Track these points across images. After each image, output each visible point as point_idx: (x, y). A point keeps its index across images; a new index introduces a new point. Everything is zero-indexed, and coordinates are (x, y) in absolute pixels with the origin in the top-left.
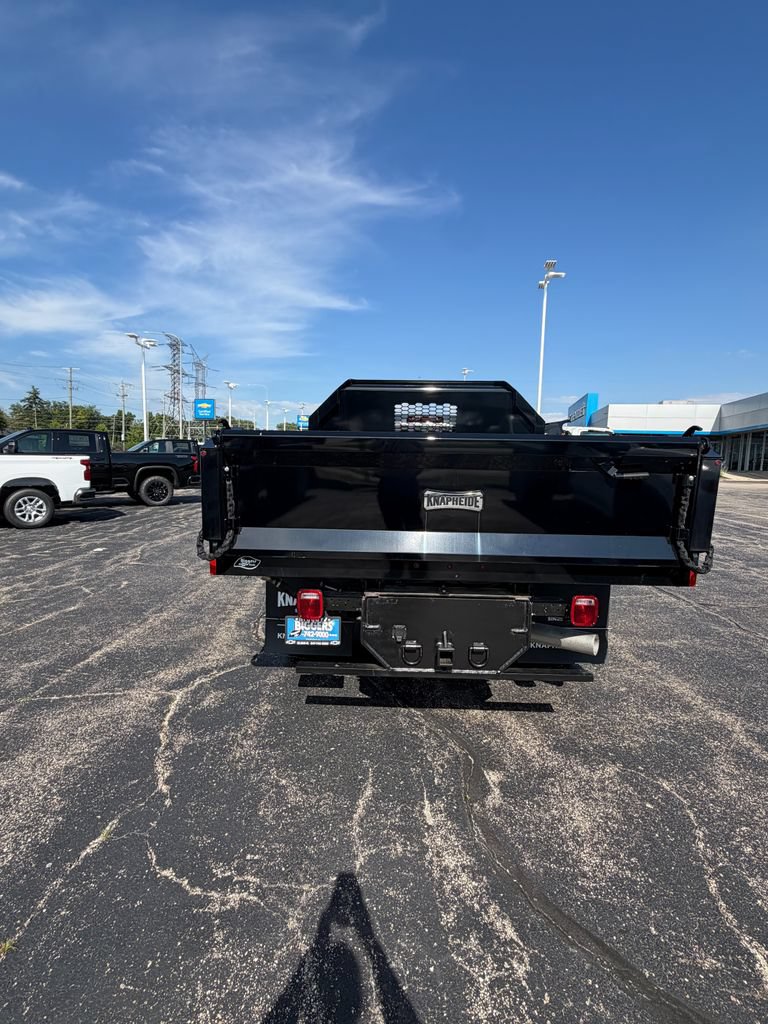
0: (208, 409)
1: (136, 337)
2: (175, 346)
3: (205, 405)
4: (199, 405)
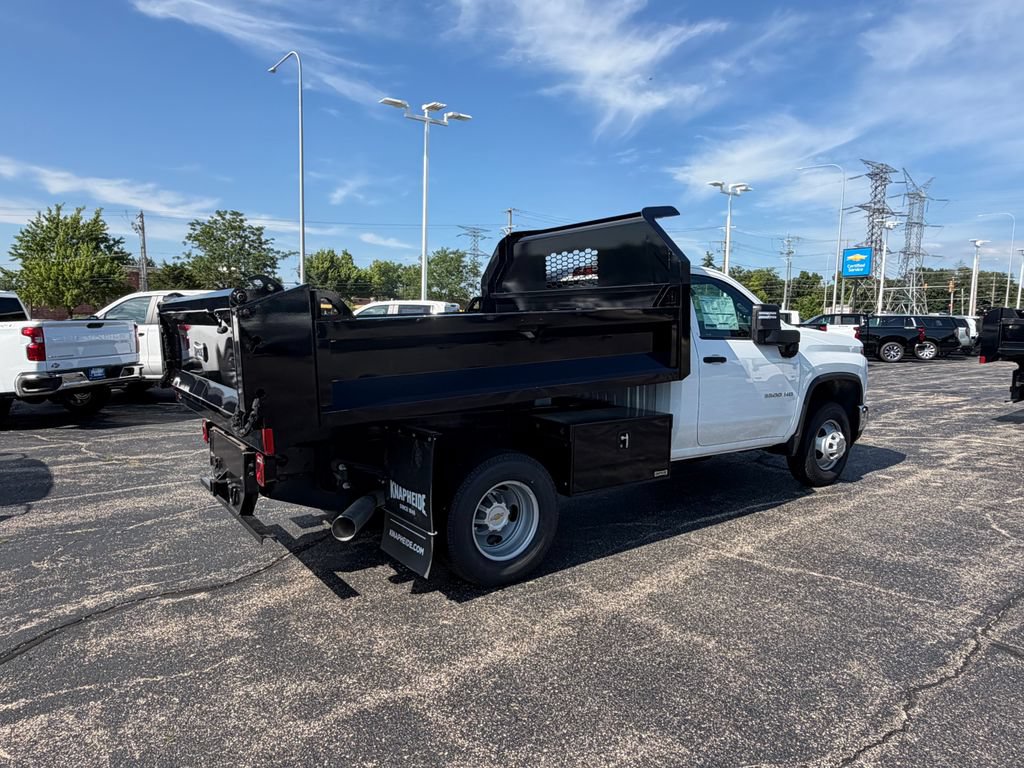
0: (861, 262)
1: (720, 185)
2: (879, 175)
3: (858, 257)
4: (850, 258)
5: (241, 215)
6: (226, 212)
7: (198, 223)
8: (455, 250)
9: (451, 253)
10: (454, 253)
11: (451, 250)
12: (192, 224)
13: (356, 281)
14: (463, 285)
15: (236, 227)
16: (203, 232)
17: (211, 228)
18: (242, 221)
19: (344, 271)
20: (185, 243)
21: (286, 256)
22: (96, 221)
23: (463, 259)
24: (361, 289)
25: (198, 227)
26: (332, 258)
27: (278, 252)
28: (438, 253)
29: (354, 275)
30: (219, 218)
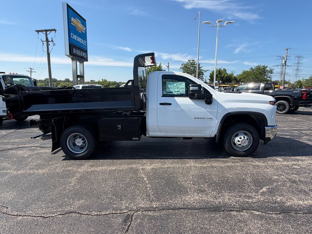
5: (194, 61)
6: (190, 60)
7: (184, 64)
8: (263, 65)
9: (261, 67)
10: (263, 66)
11: (261, 65)
12: (182, 64)
13: (226, 77)
14: (265, 77)
15: (193, 64)
16: (185, 66)
17: (187, 65)
18: (195, 62)
19: (223, 75)
20: (180, 70)
21: (206, 71)
22: (160, 66)
23: (266, 68)
24: (228, 80)
25: (183, 65)
26: (219, 71)
27: (204, 70)
28: (257, 67)
29: (226, 76)
30: (189, 62)
